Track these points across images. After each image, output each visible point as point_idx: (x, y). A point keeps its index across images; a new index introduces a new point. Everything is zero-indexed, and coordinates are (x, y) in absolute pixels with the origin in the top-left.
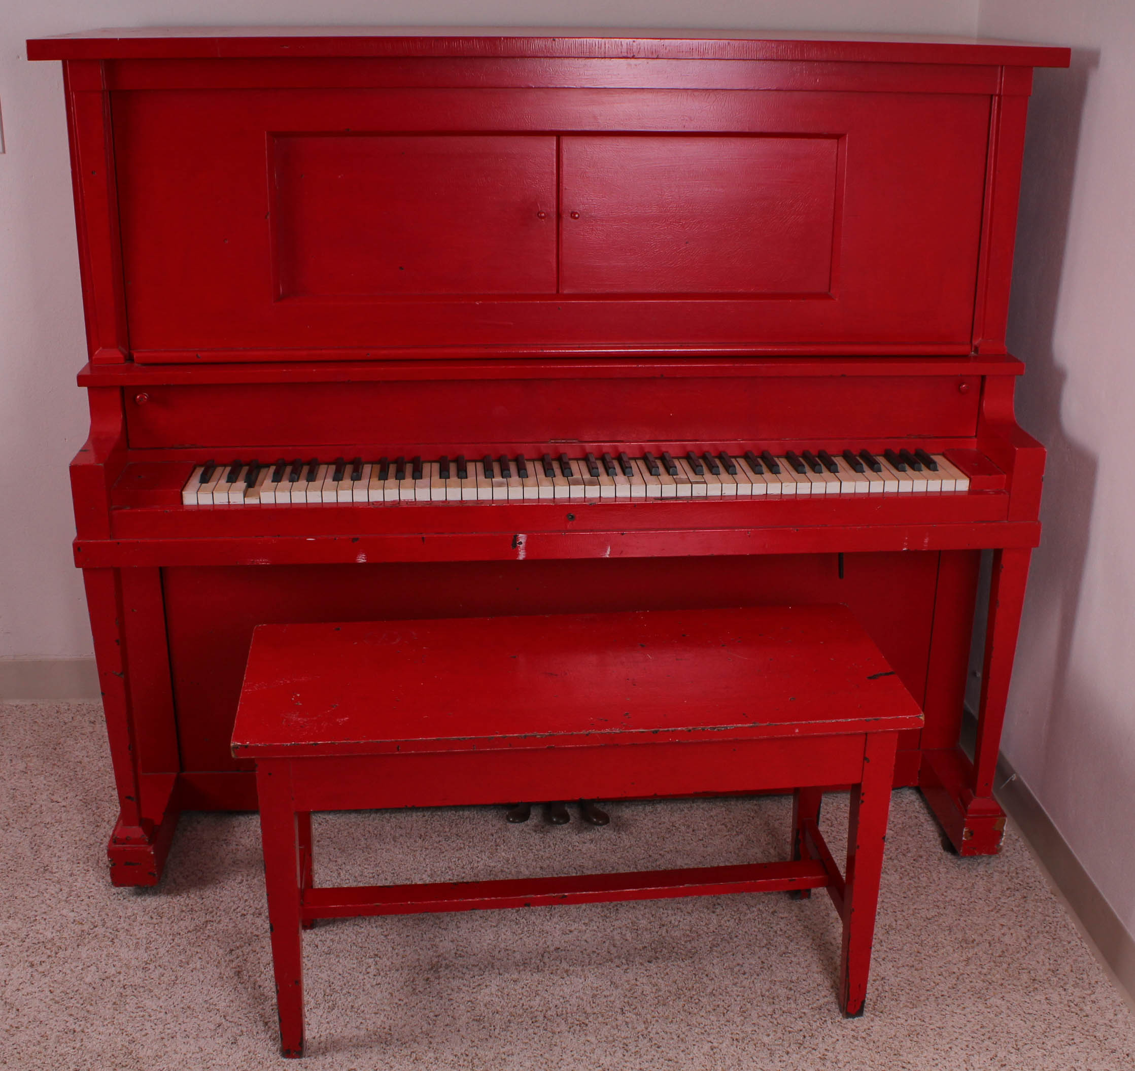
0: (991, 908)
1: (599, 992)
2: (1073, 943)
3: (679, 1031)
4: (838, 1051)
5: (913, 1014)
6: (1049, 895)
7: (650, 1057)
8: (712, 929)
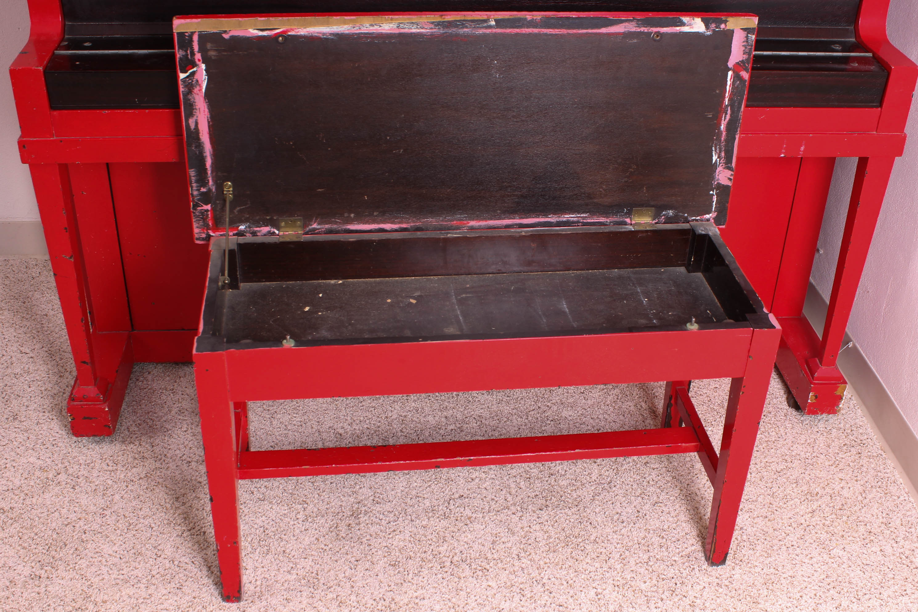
0: (831, 463)
1: (498, 539)
2: (902, 498)
3: (568, 577)
4: (706, 598)
5: (768, 563)
6: (880, 452)
7: (543, 602)
8: (594, 478)
